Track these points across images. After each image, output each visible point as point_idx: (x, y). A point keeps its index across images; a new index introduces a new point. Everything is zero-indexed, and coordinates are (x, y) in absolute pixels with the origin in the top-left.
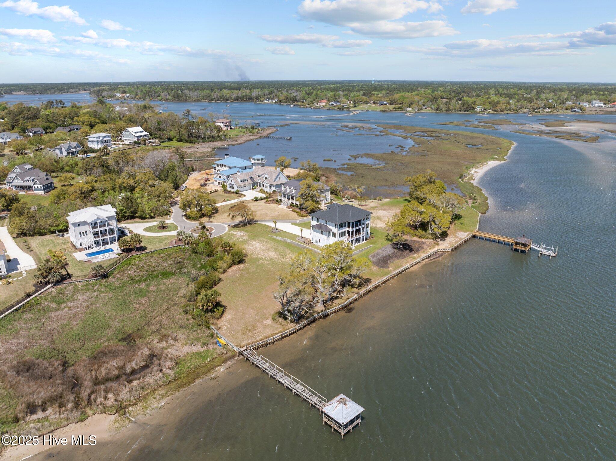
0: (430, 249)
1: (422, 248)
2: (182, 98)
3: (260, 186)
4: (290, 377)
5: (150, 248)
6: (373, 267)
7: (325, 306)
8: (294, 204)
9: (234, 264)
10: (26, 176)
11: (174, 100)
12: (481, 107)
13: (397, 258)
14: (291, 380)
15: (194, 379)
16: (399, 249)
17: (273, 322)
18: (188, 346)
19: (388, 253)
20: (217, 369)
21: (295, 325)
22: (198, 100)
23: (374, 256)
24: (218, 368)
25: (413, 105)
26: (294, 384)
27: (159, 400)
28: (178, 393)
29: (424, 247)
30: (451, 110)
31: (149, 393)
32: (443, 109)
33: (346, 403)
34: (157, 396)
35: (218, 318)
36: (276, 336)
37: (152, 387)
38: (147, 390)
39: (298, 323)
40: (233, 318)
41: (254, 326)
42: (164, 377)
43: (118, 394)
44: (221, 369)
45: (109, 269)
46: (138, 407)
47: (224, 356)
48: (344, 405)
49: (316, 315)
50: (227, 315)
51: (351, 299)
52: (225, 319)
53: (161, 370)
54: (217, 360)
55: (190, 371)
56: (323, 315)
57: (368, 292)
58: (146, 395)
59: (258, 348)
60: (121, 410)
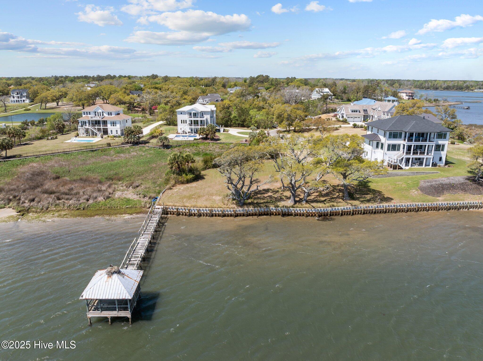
5: (223, 141)
6: (413, 191)
16: (476, 181)
18: (133, 194)
19: (454, 182)
20: (124, 215)
21: (235, 206)
22: (411, 88)
33: (112, 274)
34: (56, 214)
35: (182, 183)
36: (204, 209)
37: (64, 207)
38: (58, 208)
39: (241, 206)
40: (195, 187)
41: (199, 197)
42: (80, 204)
43: (39, 202)
44: (127, 216)
45: (175, 144)
46: (36, 215)
47: (144, 209)
48: (107, 276)
49: (272, 208)
50: (194, 184)
51: (337, 208)
52: (189, 185)
53: (88, 200)
54: (133, 209)
55: (103, 208)
56: (282, 212)
57: (378, 213)
58: (52, 210)
59: (178, 214)
60: (23, 212)
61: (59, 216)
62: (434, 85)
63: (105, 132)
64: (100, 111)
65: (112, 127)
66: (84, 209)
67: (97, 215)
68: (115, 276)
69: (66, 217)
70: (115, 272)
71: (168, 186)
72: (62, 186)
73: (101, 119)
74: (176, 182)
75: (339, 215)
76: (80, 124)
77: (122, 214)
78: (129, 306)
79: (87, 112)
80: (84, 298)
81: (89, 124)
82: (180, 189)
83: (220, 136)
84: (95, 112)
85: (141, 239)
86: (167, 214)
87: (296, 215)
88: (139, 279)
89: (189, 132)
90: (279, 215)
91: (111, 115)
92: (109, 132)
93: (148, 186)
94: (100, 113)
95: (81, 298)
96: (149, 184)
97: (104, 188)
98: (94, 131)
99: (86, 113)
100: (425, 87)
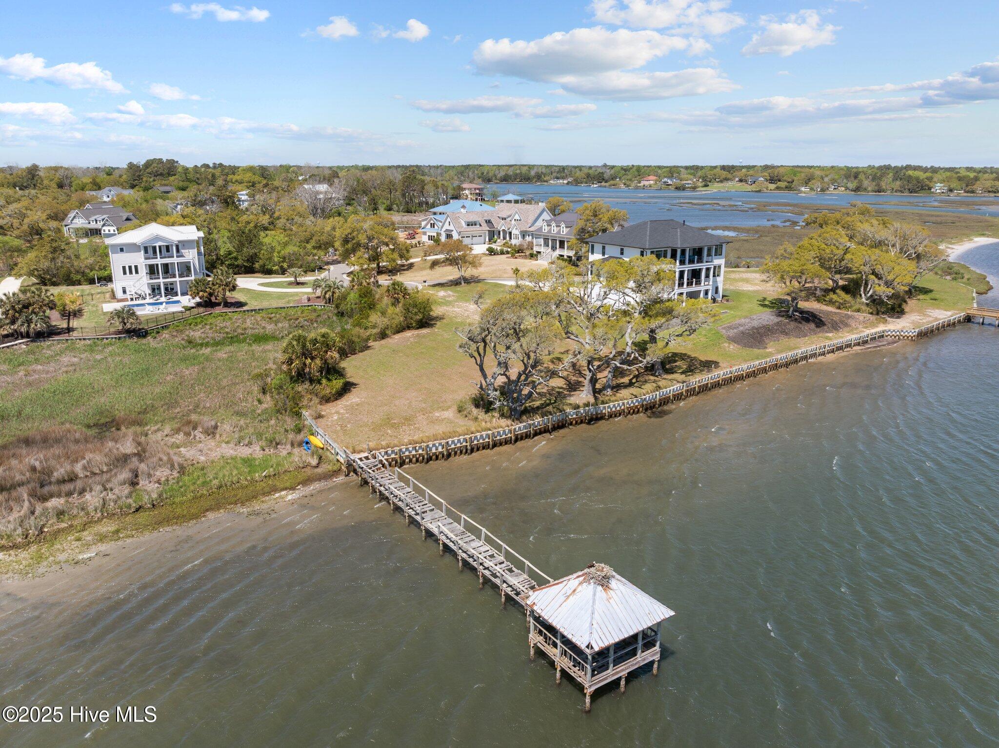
0: (866, 327)
1: (847, 325)
3: (504, 238)
4: (458, 520)
5: (253, 304)
6: (726, 345)
7: (596, 398)
8: (565, 257)
9: (409, 327)
10: (95, 215)
12: (942, 185)
13: (787, 334)
14: (461, 528)
15: (207, 510)
16: (791, 317)
17: (459, 415)
18: (232, 445)
19: (765, 323)
20: (277, 495)
21: (509, 422)
23: (730, 328)
24: (283, 493)
25: (813, 181)
26: (467, 539)
27: (88, 546)
28: (148, 536)
29: (853, 323)
30: (884, 191)
31: (71, 526)
32: (869, 189)
35: (328, 400)
36: (456, 439)
39: (519, 420)
49: (570, 411)
50: (353, 398)
52: (345, 403)
71: (309, 413)
77: (270, 494)
89: (149, 295)
90: (582, 422)
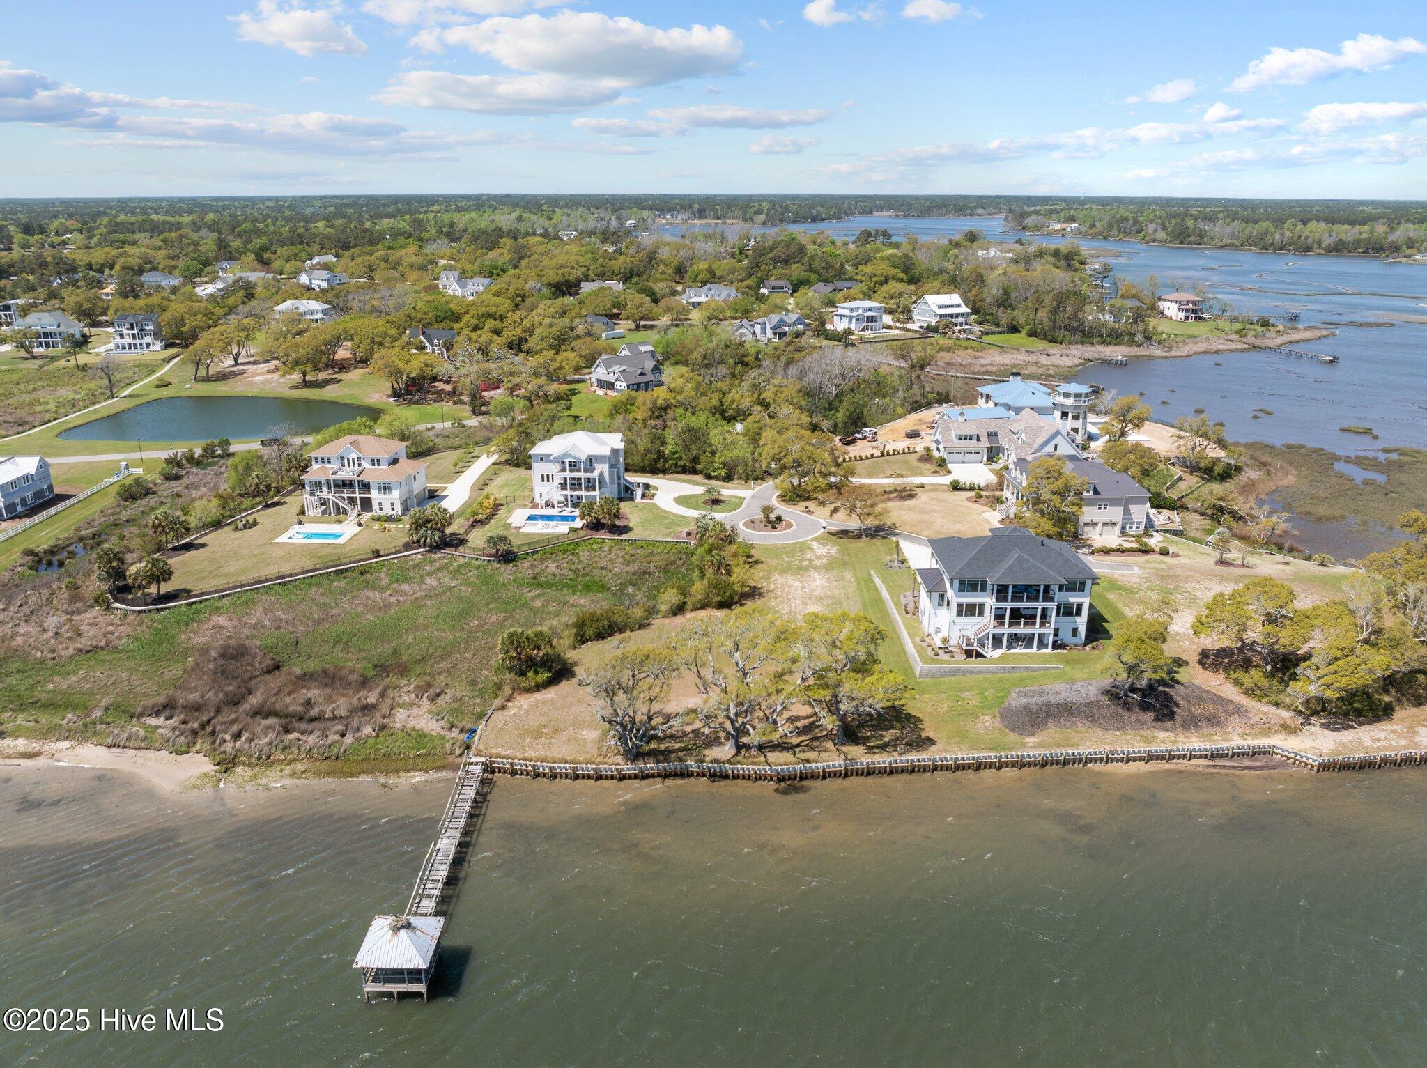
0: (1244, 735)
1: (1215, 724)
2: (1192, 238)
5: (635, 533)
9: (713, 606)
11: (1170, 242)
16: (1120, 698)
18: (430, 716)
19: (1072, 699)
20: (413, 773)
21: (623, 761)
22: (1232, 245)
23: (1027, 694)
24: (417, 773)
27: (282, 777)
28: (315, 782)
29: (1230, 722)
31: (284, 759)
33: (399, 929)
34: (288, 769)
35: (528, 690)
36: (562, 765)
37: (299, 753)
38: (289, 754)
39: (633, 761)
40: (552, 701)
41: (556, 731)
42: (330, 747)
43: (252, 740)
44: (418, 777)
45: (525, 549)
46: (250, 772)
47: (450, 759)
48: (391, 932)
49: (691, 763)
50: (550, 694)
51: (813, 765)
52: (539, 696)
53: (343, 735)
54: (430, 759)
55: (373, 756)
56: (710, 770)
57: (897, 772)
58: (278, 760)
59: (514, 773)
60: (227, 764)
61: (293, 774)
62: (1300, 237)
63: (366, 504)
64: (354, 455)
65: (382, 495)
66: (337, 758)
67: (363, 772)
68: (403, 932)
69: (306, 778)
70: (403, 927)
71: (498, 702)
72: (290, 693)
73: (355, 478)
74: (513, 689)
75: (818, 777)
76: (308, 488)
77: (409, 771)
78: (423, 977)
79: (322, 459)
80: (359, 966)
81: (329, 488)
82: (520, 708)
83: (631, 517)
84: (342, 459)
85: (444, 842)
86: (493, 772)
87: (736, 777)
88: (437, 934)
89: (559, 503)
90: (704, 776)
91: (379, 465)
92: (375, 506)
93: (459, 695)
94: (353, 459)
95: (355, 966)
96: (462, 690)
97: (372, 698)
98: (341, 504)
99: (320, 460)
100: (1272, 244)
